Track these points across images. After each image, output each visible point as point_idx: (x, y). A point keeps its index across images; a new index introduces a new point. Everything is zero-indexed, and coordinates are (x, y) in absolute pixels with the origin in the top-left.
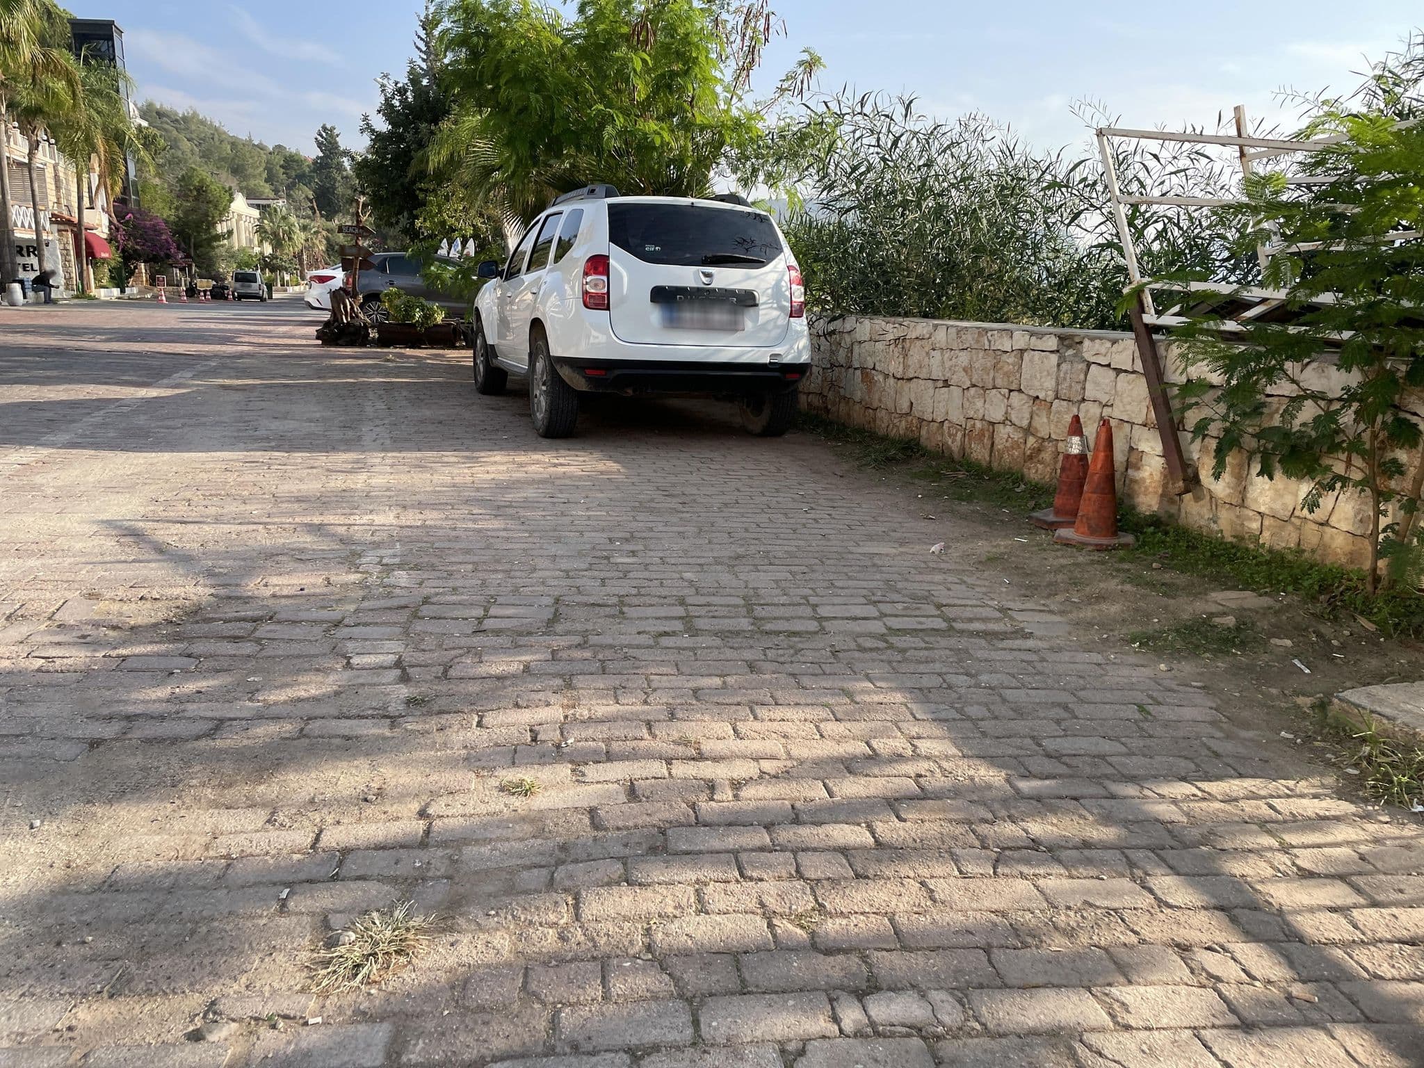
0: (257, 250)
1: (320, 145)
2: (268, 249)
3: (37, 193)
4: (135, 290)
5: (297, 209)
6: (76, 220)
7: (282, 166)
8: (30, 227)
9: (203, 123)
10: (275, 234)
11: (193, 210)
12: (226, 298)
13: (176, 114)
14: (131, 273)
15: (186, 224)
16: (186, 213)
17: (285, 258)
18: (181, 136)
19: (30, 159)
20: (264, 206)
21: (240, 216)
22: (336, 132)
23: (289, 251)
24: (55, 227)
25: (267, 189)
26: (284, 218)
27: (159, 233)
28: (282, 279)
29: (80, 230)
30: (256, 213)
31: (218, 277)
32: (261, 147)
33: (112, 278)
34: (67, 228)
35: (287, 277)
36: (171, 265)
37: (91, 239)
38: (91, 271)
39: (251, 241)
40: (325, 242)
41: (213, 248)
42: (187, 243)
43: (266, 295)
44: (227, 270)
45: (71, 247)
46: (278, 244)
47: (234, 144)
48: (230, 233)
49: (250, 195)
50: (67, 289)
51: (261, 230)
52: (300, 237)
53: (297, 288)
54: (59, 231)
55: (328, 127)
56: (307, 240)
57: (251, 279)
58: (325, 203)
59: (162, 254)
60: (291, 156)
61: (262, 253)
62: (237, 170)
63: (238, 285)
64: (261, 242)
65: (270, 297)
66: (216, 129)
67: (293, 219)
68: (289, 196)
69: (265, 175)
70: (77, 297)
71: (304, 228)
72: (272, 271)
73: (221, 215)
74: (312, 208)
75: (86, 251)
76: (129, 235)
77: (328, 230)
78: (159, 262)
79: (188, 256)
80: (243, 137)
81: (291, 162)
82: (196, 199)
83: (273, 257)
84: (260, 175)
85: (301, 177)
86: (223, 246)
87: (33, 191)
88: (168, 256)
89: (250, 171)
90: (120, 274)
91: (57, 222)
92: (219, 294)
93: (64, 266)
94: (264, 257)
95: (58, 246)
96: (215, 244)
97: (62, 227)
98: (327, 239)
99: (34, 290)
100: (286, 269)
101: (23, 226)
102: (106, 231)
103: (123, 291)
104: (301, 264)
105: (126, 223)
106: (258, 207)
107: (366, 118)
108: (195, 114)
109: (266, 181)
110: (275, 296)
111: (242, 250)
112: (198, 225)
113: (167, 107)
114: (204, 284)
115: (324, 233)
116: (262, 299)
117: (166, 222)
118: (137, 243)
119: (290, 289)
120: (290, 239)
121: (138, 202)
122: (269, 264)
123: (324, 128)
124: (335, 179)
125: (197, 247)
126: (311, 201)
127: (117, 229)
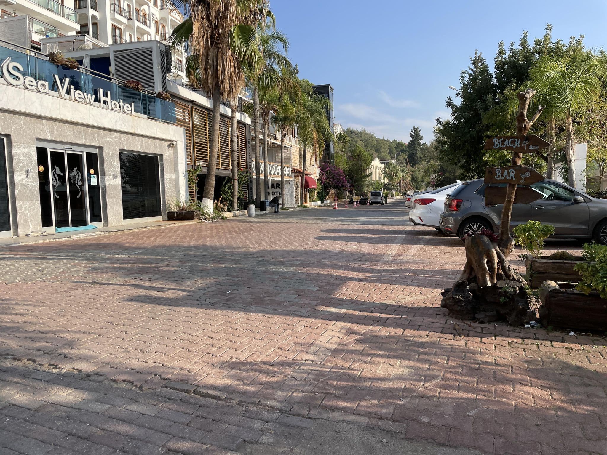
0: (382, 181)
1: (411, 136)
2: (387, 181)
3: (283, 158)
4: (328, 201)
5: (400, 164)
6: (302, 171)
7: (395, 148)
8: (278, 174)
9: (367, 134)
10: (390, 174)
11: (356, 165)
12: (366, 204)
13: (358, 132)
14: (327, 194)
15: (352, 171)
16: (353, 165)
17: (394, 184)
18: (359, 139)
19: (282, 143)
20: (387, 163)
21: (377, 167)
22: (419, 129)
23: (396, 181)
24: (294, 174)
25: (389, 157)
26: (394, 167)
27: (339, 175)
28: (392, 193)
29: (303, 175)
30: (383, 166)
31: (363, 195)
32: (388, 141)
33: (318, 197)
34: (298, 175)
35: (394, 193)
36: (345, 190)
37: (308, 179)
38: (308, 194)
39: (380, 178)
40: (411, 177)
41: (363, 181)
42: (352, 180)
43: (384, 202)
44: (368, 190)
45: (299, 184)
46: (391, 179)
47: (377, 140)
48: (371, 174)
49: (381, 159)
50: (296, 203)
51: (384, 173)
52: (400, 175)
53: (398, 197)
54: (295, 176)
55: (416, 127)
56: (403, 176)
57: (378, 195)
58: (413, 160)
59: (340, 185)
60: (399, 143)
61: (384, 183)
62: (378, 150)
63: (372, 198)
64: (384, 178)
65: (386, 202)
66: (371, 136)
67: (398, 167)
68: (397, 159)
69: (388, 151)
70: (299, 207)
71: (403, 171)
72: (387, 190)
73: (367, 166)
74: (406, 163)
75: (306, 185)
76: (327, 177)
77: (412, 172)
78: (340, 189)
79: (352, 185)
80: (381, 138)
81: (399, 145)
82: (357, 159)
83: (388, 184)
84: (386, 151)
85: (402, 151)
86: (367, 180)
87: (282, 157)
88: (343, 186)
89: (383, 150)
90: (322, 195)
91: (294, 172)
92: (363, 202)
93: (296, 192)
94: (385, 184)
95: (294, 183)
96: (364, 179)
97: (296, 174)
98: (412, 175)
99: (270, 206)
100: (393, 189)
101: (274, 174)
102: (318, 175)
103: (322, 202)
104: (400, 186)
105: (326, 172)
106: (384, 163)
107: (449, 99)
108: (364, 131)
109: (388, 153)
110: (388, 201)
111: (376, 182)
112: (357, 171)
113: (355, 129)
114: (356, 198)
115: (411, 173)
116: (382, 204)
117: (344, 171)
118: (330, 181)
119: (395, 198)
120: (397, 176)
121: (333, 162)
122: (387, 187)
123: (414, 128)
124: (417, 150)
125: (356, 181)
126: (406, 160)
127: (323, 175)
